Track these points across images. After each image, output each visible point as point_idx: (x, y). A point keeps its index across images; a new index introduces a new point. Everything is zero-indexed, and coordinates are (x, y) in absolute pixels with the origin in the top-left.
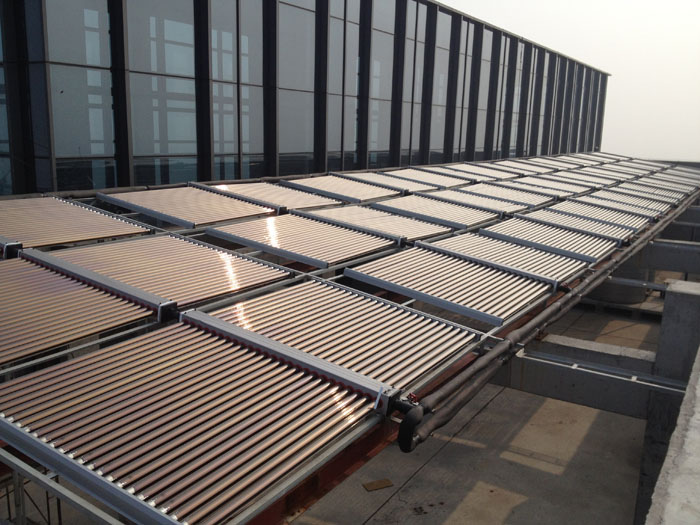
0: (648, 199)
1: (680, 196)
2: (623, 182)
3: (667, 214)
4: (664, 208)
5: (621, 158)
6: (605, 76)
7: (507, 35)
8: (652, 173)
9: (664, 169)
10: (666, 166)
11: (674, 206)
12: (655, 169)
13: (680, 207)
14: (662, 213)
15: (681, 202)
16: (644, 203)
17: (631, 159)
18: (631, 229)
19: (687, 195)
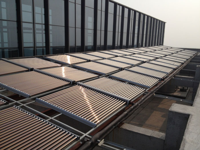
0: (174, 61)
1: (185, 60)
2: (167, 55)
3: (180, 66)
4: (179, 64)
5: (168, 47)
6: (164, 23)
7: (133, 10)
8: (178, 52)
9: (181, 51)
10: (182, 50)
11: (183, 64)
12: (178, 51)
13: (185, 64)
14: (178, 66)
15: (185, 62)
16: (173, 63)
17: (172, 48)
18: (166, 73)
19: (187, 60)
